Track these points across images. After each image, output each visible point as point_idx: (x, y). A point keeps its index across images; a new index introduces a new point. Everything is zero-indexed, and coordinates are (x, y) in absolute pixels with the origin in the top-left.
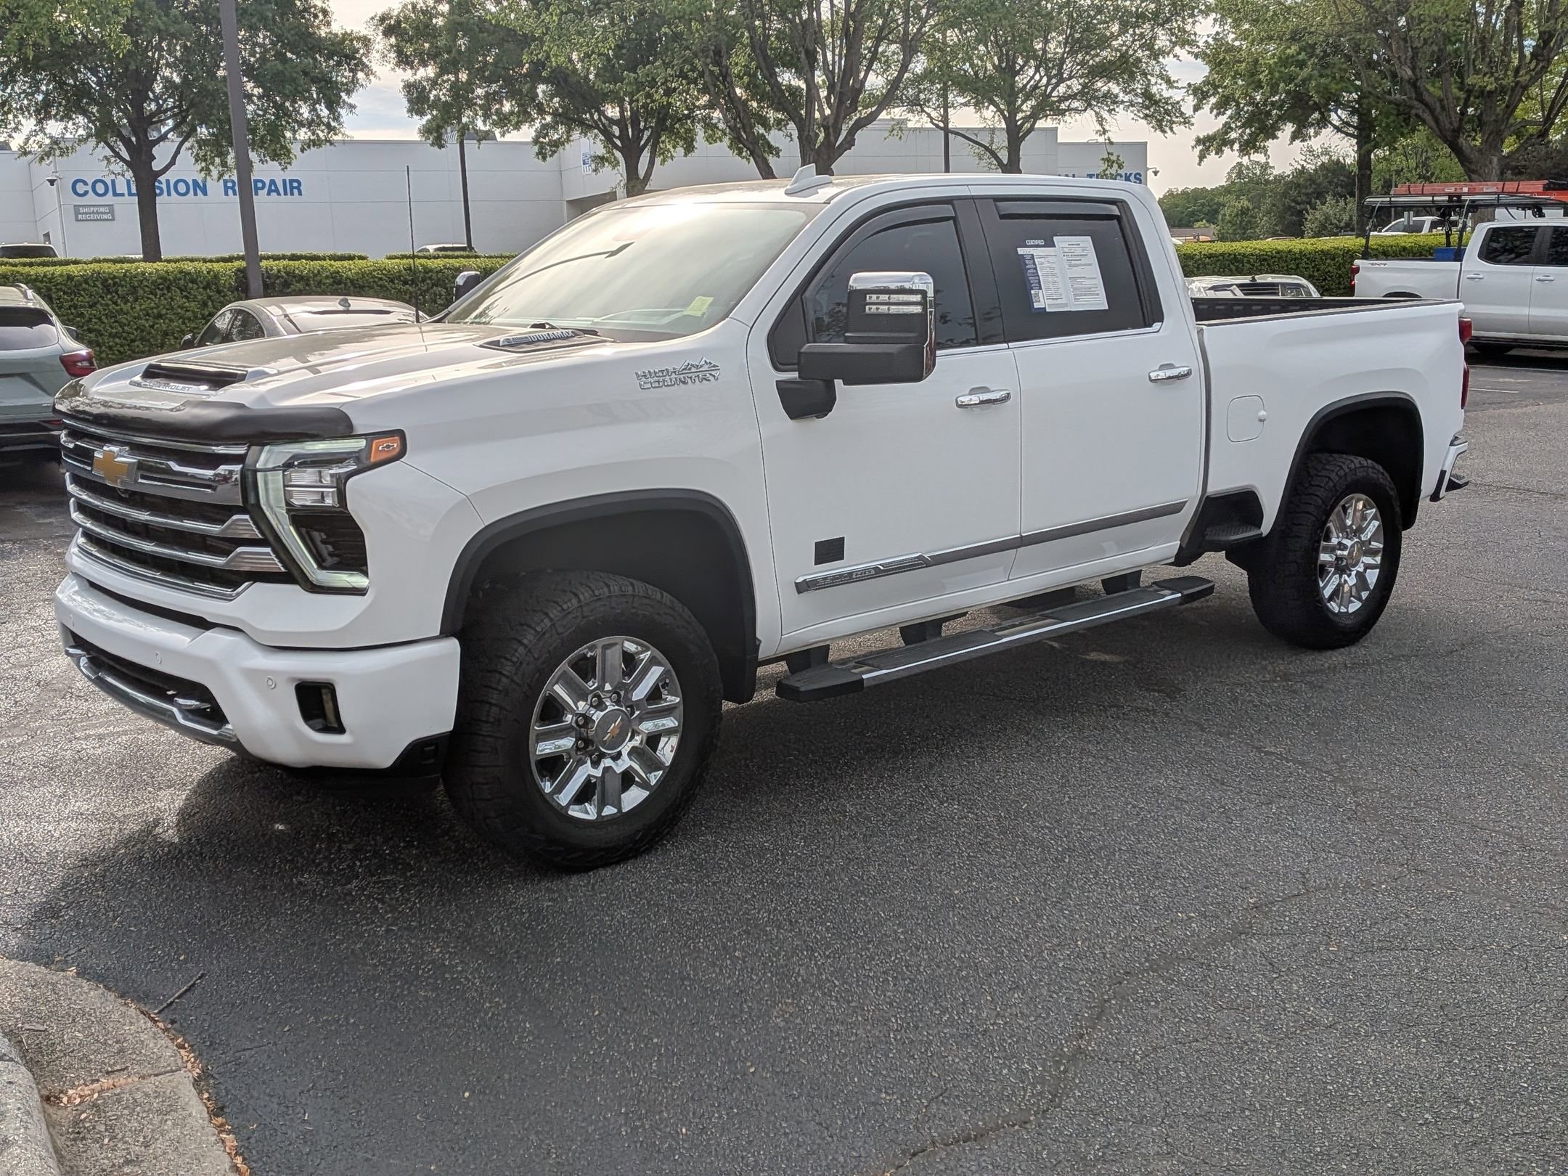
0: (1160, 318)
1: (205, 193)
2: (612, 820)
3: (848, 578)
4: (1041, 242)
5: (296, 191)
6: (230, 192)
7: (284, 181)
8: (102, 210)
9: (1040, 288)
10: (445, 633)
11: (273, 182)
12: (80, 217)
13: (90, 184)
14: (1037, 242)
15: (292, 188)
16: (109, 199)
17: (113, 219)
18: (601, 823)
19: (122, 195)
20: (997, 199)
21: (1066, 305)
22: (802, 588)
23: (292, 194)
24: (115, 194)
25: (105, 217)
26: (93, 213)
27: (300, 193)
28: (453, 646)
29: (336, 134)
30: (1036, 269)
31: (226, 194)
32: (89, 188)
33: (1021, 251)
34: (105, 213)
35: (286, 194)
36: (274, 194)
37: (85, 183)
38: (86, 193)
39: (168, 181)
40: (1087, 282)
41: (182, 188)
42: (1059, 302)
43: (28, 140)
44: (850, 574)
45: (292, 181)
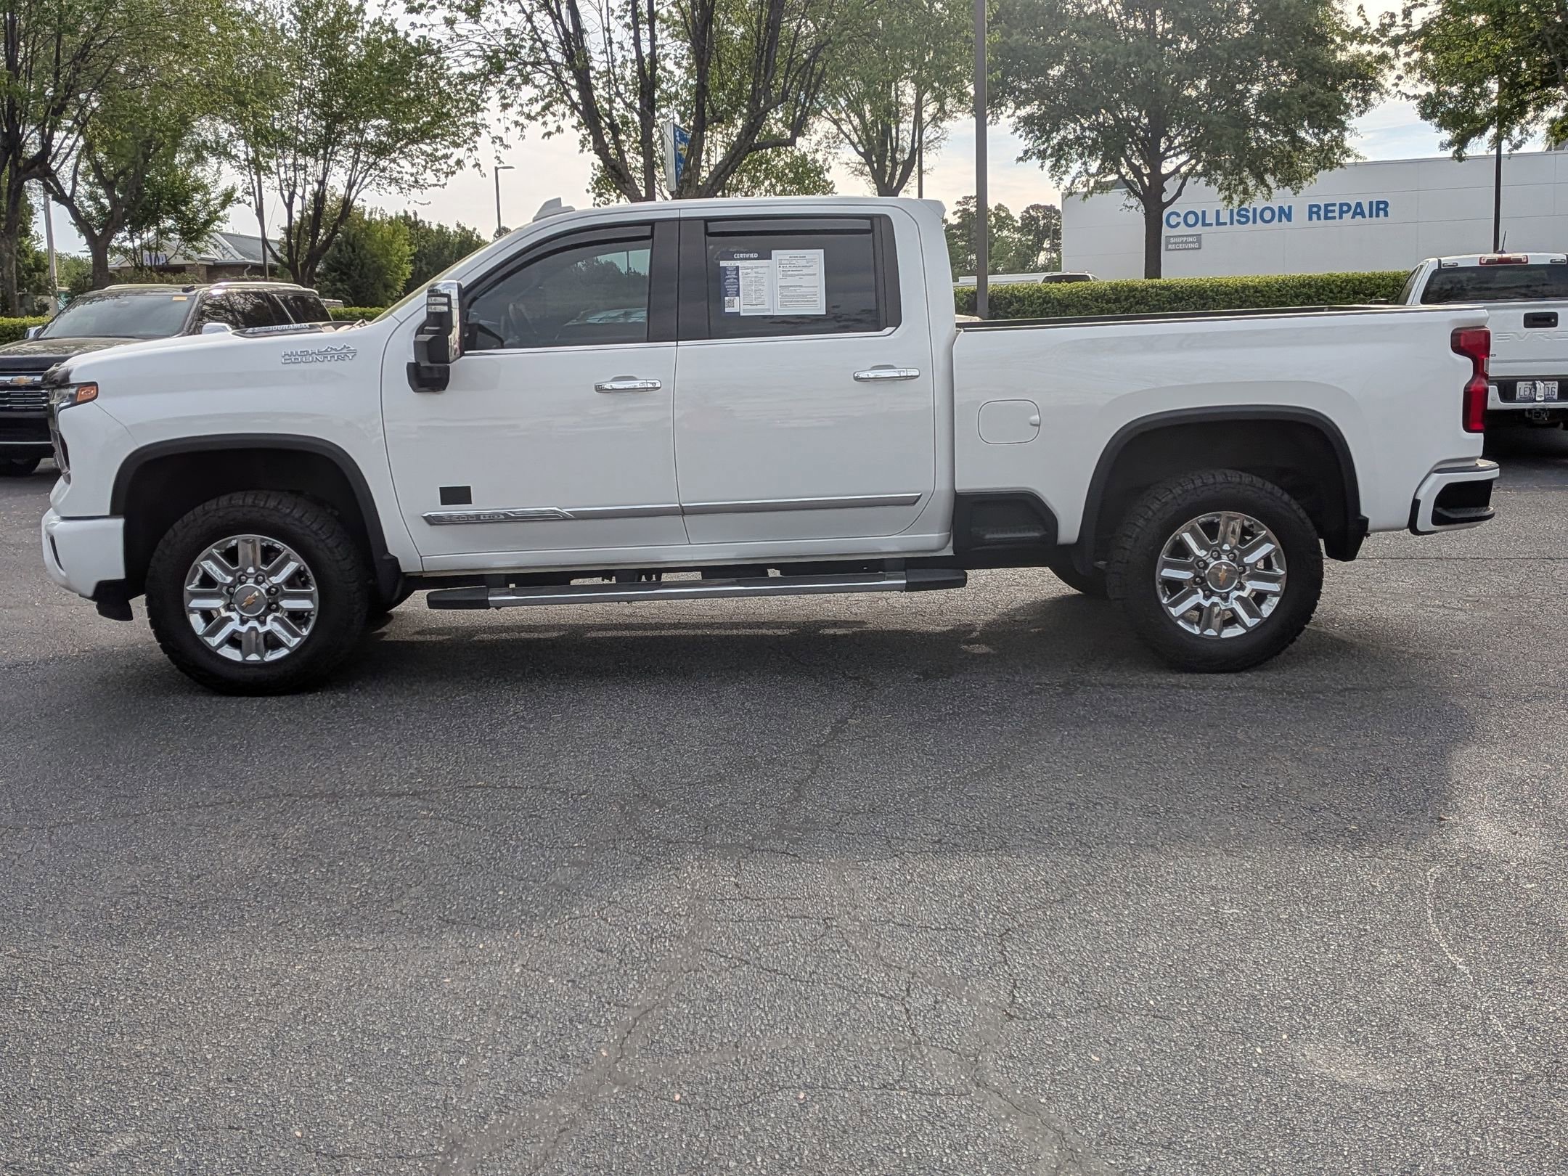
0: (896, 322)
1: (1290, 219)
2: (254, 665)
3: (477, 520)
4: (756, 255)
5: (1382, 213)
6: (1315, 216)
7: (1371, 203)
8: (1191, 239)
9: (738, 295)
10: (114, 513)
11: (1359, 205)
12: (1170, 246)
13: (1182, 216)
14: (752, 255)
15: (1378, 209)
16: (1199, 229)
17: (1199, 248)
18: (244, 665)
19: (1211, 225)
20: (707, 220)
21: (769, 310)
22: (431, 521)
23: (1378, 215)
24: (1204, 224)
25: (1192, 246)
26: (1182, 242)
27: (1386, 215)
28: (119, 523)
29: (1348, 156)
30: (738, 279)
31: (1310, 219)
32: (1181, 220)
33: (723, 263)
34: (1193, 242)
35: (1371, 216)
36: (1359, 217)
37: (1178, 215)
38: (1178, 224)
39: (1255, 210)
40: (803, 289)
41: (1267, 215)
42: (759, 307)
43: (1073, 182)
44: (478, 516)
45: (1378, 203)
